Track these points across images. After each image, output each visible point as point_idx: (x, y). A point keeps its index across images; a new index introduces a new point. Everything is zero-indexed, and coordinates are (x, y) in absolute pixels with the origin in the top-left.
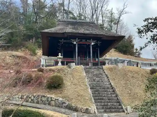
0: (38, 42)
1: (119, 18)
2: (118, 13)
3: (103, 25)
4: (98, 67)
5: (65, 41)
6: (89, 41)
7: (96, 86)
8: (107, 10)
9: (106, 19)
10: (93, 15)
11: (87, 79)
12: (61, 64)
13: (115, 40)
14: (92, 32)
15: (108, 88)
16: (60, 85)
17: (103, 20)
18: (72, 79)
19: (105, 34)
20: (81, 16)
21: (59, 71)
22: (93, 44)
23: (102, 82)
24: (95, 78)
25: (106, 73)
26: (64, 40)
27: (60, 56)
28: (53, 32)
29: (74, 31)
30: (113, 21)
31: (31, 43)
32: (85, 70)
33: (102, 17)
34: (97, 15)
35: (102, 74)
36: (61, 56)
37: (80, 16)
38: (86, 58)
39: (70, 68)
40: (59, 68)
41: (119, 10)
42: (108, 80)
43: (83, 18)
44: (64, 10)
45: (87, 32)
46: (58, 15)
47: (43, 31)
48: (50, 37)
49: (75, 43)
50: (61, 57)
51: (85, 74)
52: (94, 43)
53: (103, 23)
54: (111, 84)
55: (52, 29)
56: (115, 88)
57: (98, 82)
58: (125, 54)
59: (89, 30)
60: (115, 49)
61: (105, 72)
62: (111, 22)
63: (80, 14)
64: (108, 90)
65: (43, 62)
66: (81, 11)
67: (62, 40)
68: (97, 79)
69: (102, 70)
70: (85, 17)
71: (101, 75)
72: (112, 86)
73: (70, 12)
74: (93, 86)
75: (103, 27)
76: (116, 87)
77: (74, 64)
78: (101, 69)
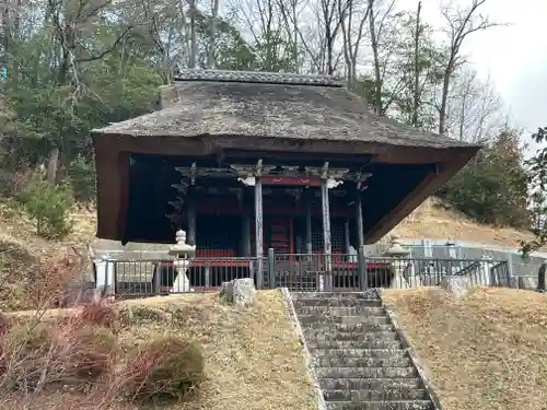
0: (75, 173)
1: (454, 49)
2: (450, 29)
3: (379, 83)
4: (359, 296)
5: (204, 172)
6: (315, 171)
7: (352, 386)
8: (393, 13)
9: (393, 58)
10: (330, 39)
11: (309, 355)
12: (187, 280)
13: (432, 167)
14: (326, 129)
15: (405, 394)
16: (190, 384)
17: (376, 60)
18: (240, 355)
19: (389, 141)
20: (276, 44)
21: (180, 316)
22: (332, 184)
23: (380, 364)
24: (344, 347)
25: (395, 322)
26: (197, 166)
27: (181, 246)
28: (147, 133)
29: (247, 128)
30: (428, 64)
31: (41, 178)
32: (300, 312)
33: (375, 45)
34: (347, 40)
35: (376, 329)
36: (187, 242)
37: (268, 46)
38: (305, 250)
39: (230, 300)
40: (181, 305)
41: (452, 13)
42: (407, 355)
43: (281, 52)
44: (194, 13)
45: (305, 131)
46: (164, 40)
47: (106, 130)
48: (134, 155)
49: (251, 182)
50: (188, 247)
51: (299, 331)
52: (337, 180)
53: (378, 76)
54: (416, 374)
55: (144, 117)
56: (438, 392)
57: (358, 365)
58: (487, 222)
59: (315, 123)
60: (436, 200)
61: (389, 321)
62: (418, 72)
63: (268, 35)
64: (407, 402)
65: (104, 276)
66: (275, 19)
67: (190, 166)
68: (353, 352)
69: (376, 309)
70: (294, 50)
71: (371, 334)
72: (421, 384)
73: (224, 26)
74: (338, 386)
75: (379, 95)
76: (442, 389)
77: (249, 281)
78: (371, 304)
